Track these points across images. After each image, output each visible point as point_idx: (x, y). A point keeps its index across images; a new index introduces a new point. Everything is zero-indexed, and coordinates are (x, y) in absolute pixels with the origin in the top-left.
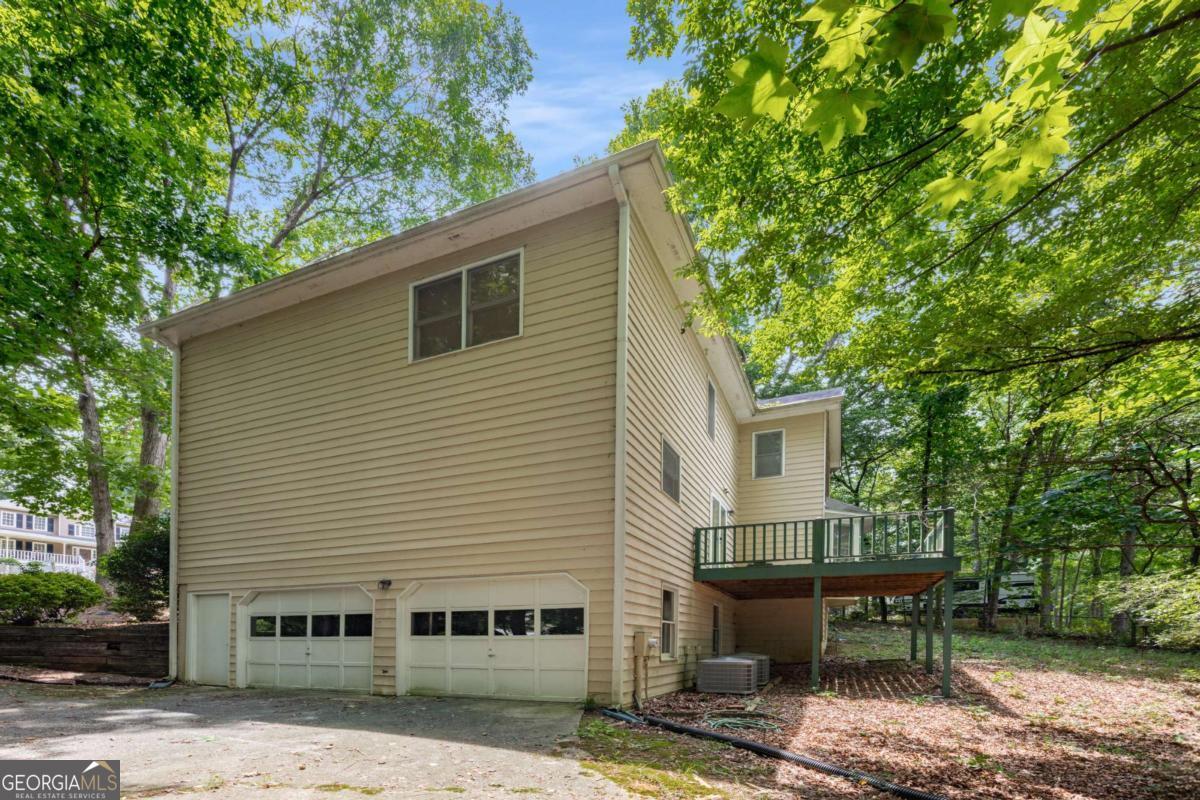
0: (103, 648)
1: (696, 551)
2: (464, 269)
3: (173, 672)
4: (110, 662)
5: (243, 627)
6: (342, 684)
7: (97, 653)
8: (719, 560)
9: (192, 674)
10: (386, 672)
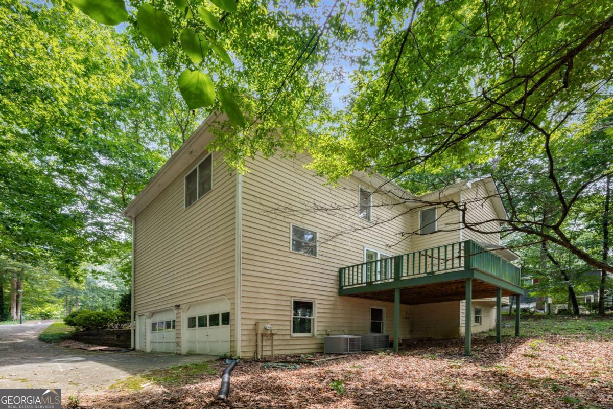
0: (115, 337)
1: (340, 281)
2: (197, 166)
3: (132, 346)
4: (117, 343)
5: (149, 328)
6: (172, 349)
7: (113, 339)
8: (359, 282)
9: (138, 347)
10: (178, 344)
